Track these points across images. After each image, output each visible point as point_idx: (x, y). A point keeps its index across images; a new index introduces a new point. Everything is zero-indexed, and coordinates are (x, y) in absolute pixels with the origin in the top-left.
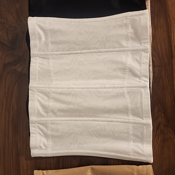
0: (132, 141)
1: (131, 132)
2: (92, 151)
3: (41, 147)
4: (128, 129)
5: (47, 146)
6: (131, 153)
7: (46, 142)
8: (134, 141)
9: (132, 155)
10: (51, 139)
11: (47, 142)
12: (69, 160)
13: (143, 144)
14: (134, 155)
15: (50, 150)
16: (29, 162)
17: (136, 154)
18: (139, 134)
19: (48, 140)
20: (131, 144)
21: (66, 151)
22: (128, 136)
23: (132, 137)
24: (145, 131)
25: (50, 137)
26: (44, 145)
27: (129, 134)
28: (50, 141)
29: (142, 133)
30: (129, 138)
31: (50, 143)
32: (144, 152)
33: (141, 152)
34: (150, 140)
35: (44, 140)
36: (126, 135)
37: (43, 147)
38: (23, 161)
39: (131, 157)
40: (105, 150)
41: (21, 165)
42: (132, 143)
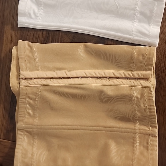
0: (137, 21)
1: (138, 9)
2: (88, 28)
3: (30, 14)
4: (136, 5)
5: (37, 15)
6: (134, 33)
7: (36, 10)
8: (140, 21)
9: (135, 35)
10: (42, 8)
11: (38, 11)
12: (60, 36)
13: (149, 25)
14: (137, 36)
15: (40, 20)
16: (14, 32)
17: (139, 35)
18: (148, 12)
19: (39, 9)
20: (135, 24)
21: (59, 24)
22: (134, 14)
23: (138, 15)
24: (155, 8)
25: (43, 5)
26: (34, 13)
27: (135, 11)
28: (42, 10)
29: (151, 11)
30: (134, 17)
31: (41, 13)
32: (149, 32)
33: (146, 32)
34: (160, 20)
35: (35, 7)
36: (132, 12)
37: (33, 16)
38: (8, 31)
39: (133, 37)
40: (103, 28)
41: (5, 36)
42: (137, 23)
